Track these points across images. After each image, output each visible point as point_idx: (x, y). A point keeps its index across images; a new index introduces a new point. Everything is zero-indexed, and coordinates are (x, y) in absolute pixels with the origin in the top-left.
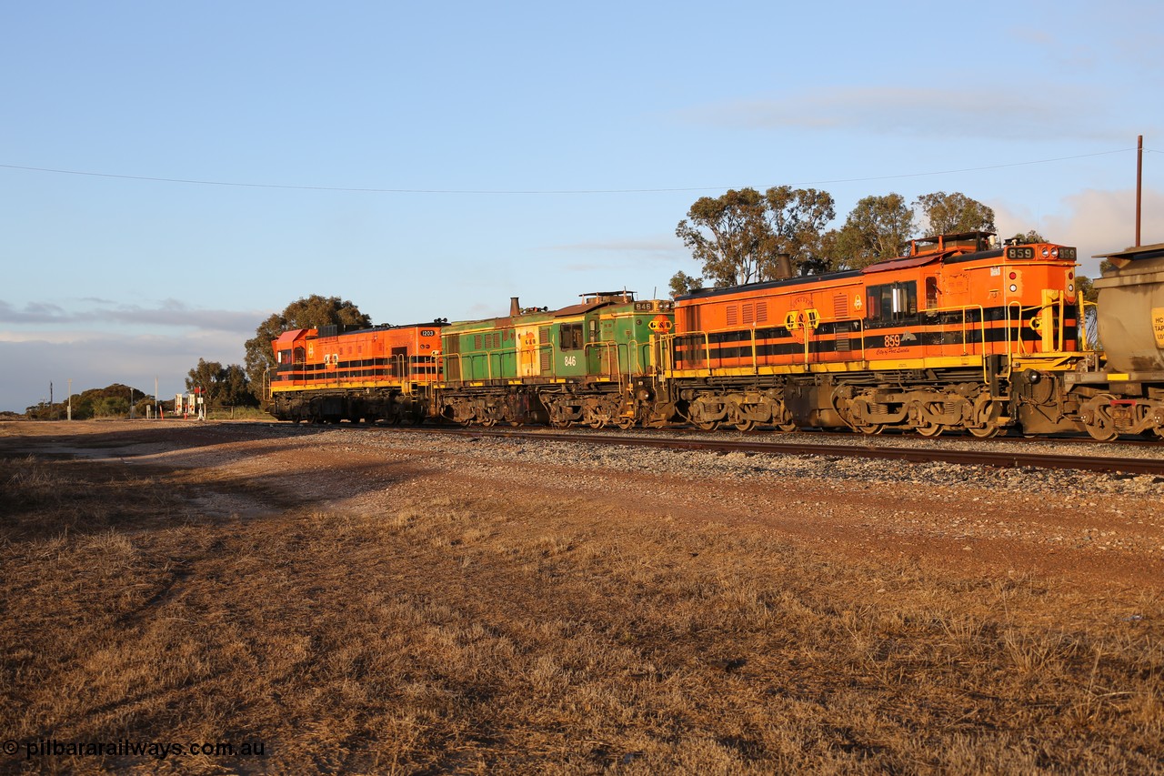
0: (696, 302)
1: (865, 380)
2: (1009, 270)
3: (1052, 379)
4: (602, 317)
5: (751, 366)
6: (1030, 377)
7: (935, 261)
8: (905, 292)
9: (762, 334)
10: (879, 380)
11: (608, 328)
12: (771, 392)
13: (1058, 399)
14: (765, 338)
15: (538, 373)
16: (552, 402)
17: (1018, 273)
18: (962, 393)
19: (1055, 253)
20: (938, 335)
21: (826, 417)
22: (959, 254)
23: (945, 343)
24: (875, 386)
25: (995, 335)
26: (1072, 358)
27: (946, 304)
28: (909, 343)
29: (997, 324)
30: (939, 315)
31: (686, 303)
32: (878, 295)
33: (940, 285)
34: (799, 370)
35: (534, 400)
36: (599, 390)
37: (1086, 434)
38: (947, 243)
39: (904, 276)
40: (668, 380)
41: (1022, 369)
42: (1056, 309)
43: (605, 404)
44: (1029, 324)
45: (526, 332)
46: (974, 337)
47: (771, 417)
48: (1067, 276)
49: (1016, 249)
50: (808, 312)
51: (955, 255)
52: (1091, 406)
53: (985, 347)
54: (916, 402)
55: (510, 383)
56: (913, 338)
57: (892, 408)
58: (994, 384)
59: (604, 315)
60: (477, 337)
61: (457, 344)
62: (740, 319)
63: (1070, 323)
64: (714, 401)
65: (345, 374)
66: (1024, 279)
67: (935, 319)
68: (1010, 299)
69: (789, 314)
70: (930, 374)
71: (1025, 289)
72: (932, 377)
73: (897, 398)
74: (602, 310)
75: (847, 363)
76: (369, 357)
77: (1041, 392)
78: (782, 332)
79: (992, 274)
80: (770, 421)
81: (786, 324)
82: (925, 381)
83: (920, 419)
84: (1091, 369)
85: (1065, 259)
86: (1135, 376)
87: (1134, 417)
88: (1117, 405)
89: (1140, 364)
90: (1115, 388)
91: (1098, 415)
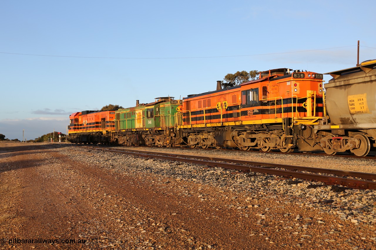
0: (189, 99)
1: (241, 129)
2: (294, 82)
3: (311, 128)
5: (204, 124)
6: (301, 127)
7: (266, 80)
8: (255, 93)
9: (209, 111)
10: (247, 129)
11: (163, 110)
12: (211, 134)
13: (314, 137)
14: (210, 113)
17: (298, 84)
18: (275, 134)
19: (313, 76)
20: (267, 110)
21: (229, 143)
22: (276, 77)
23: (271, 113)
24: (246, 131)
25: (288, 110)
26: (319, 119)
27: (271, 97)
28: (256, 113)
29: (288, 105)
30: (268, 102)
31: (186, 100)
32: (245, 94)
33: (269, 90)
34: (220, 125)
37: (324, 151)
38: (273, 73)
39: (254, 86)
41: (298, 124)
42: (313, 98)
44: (303, 105)
46: (279, 111)
47: (212, 144)
48: (319, 85)
49: (297, 74)
50: (224, 102)
51: (274, 77)
52: (325, 140)
53: (284, 115)
54: (259, 136)
56: (257, 111)
57: (253, 140)
58: (287, 130)
59: (161, 106)
61: (119, 116)
62: (202, 106)
63: (320, 105)
64: (194, 137)
66: (300, 87)
67: (266, 103)
68: (294, 95)
69: (218, 103)
70: (264, 126)
71: (300, 90)
72: (265, 128)
73: (254, 136)
76: (94, 122)
77: (306, 133)
78: (216, 110)
79: (287, 84)
81: (217, 107)
82: (263, 129)
83: (262, 144)
84: (325, 123)
85: (318, 79)
86: (342, 126)
87: (342, 145)
88: (335, 139)
89: (344, 121)
90: (335, 132)
91: (327, 144)
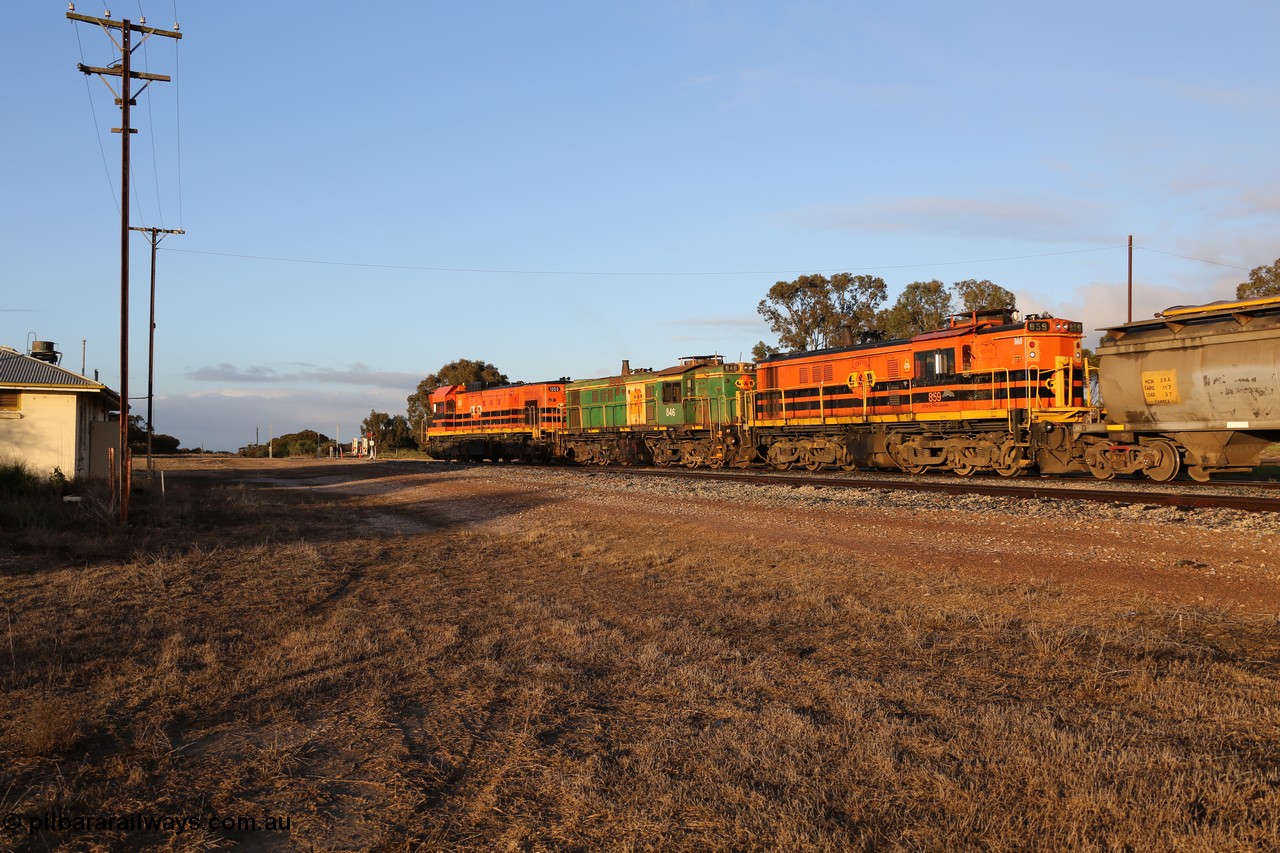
0: (775, 364)
1: (912, 429)
2: (1030, 340)
3: (1063, 429)
4: (697, 376)
5: (820, 417)
6: (1046, 428)
7: (970, 332)
8: (945, 357)
9: (828, 391)
10: (924, 429)
11: (702, 386)
12: (835, 439)
13: (1068, 446)
14: (831, 394)
15: (644, 422)
16: (655, 446)
17: (1036, 342)
18: (991, 440)
19: (1066, 327)
20: (972, 392)
21: (881, 459)
22: (989, 326)
23: (978, 399)
24: (921, 434)
25: (1018, 393)
26: (1079, 412)
27: (979, 367)
28: (948, 399)
29: (1019, 384)
30: (973, 376)
31: (766, 365)
32: (923, 358)
33: (974, 351)
34: (859, 420)
35: (641, 444)
36: (694, 436)
37: (1090, 474)
38: (979, 318)
39: (945, 344)
40: (751, 428)
41: (1039, 421)
42: (1066, 372)
43: (699, 448)
44: (1045, 384)
45: (635, 388)
46: (1001, 394)
47: (836, 459)
48: (1075, 345)
49: (1035, 323)
50: (866, 373)
51: (985, 327)
52: (1094, 452)
53: (1009, 403)
54: (952, 445)
55: (621, 430)
57: (934, 452)
58: (1017, 432)
59: (698, 375)
60: (595, 392)
61: (578, 397)
62: (810, 379)
63: (1078, 384)
64: (788, 446)
65: (487, 422)
66: (1041, 348)
67: (970, 379)
68: (1030, 364)
69: (851, 374)
71: (1041, 356)
72: (967, 427)
73: (938, 444)
74: (697, 371)
75: (898, 415)
76: (507, 409)
77: (1054, 439)
78: (845, 389)
79: (1016, 343)
80: (834, 462)
81: (848, 383)
82: (961, 430)
83: (957, 461)
84: (1094, 421)
85: (1073, 332)
86: (1129, 427)
87: (1128, 460)
88: (1115, 450)
89: (1133, 417)
90: (1115, 437)
91: (1099, 458)
